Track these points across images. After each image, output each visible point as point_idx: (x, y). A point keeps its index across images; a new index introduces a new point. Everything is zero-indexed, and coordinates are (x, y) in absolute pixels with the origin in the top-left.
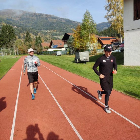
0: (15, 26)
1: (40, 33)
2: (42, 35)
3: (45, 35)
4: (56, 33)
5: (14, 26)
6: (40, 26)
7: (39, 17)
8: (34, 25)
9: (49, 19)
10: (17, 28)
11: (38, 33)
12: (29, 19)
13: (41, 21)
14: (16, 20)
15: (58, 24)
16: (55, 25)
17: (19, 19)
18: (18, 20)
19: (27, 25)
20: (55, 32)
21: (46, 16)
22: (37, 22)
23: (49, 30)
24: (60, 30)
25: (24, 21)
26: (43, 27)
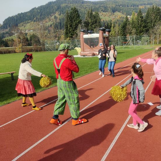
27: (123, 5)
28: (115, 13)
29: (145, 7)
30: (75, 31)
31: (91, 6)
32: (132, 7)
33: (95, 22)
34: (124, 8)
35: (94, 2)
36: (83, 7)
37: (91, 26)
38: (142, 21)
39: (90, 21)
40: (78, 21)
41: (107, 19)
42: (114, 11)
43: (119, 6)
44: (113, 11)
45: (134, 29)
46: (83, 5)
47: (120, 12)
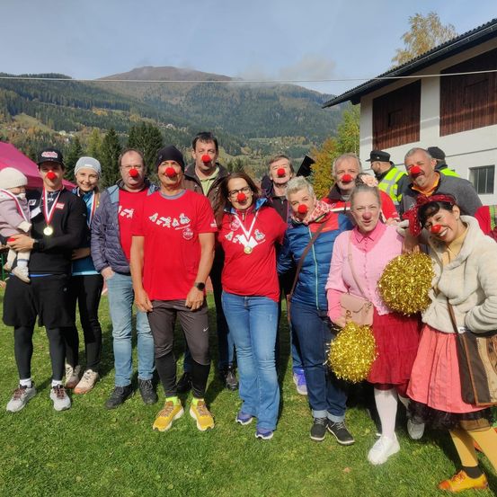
0: (169, 123)
1: (247, 148)
3: (264, 154)
5: (166, 124)
6: (252, 123)
7: (250, 93)
8: (230, 119)
9: (281, 98)
10: (175, 129)
11: (242, 149)
12: (216, 99)
13: (256, 105)
14: (174, 102)
15: (312, 115)
16: (301, 119)
17: (183, 98)
18: (181, 103)
19: (210, 118)
20: (301, 146)
21: (273, 88)
22: (240, 108)
23: (279, 136)
24: (317, 137)
25: (199, 107)
26: (261, 125)
27: (42, 96)
28: (16, 117)
29: (108, 113)
32: (73, 109)
34: (47, 106)
42: (13, 109)
44: (9, 111)
47: (34, 116)
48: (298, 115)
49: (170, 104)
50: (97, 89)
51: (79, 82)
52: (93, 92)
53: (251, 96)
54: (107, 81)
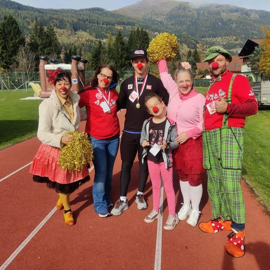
0: (156, 31)
1: (200, 44)
2: (205, 46)
4: (235, 42)
5: (154, 32)
6: (204, 29)
7: (204, 11)
8: (191, 27)
9: (222, 14)
11: (197, 45)
12: (184, 16)
13: (207, 18)
14: (159, 20)
15: (241, 23)
16: (234, 26)
17: (164, 17)
18: (163, 20)
19: (179, 28)
20: (233, 42)
21: (218, 7)
22: (197, 21)
23: (220, 36)
24: (244, 36)
25: (173, 22)
26: (210, 30)
27: (90, 21)
28: (77, 32)
29: (124, 28)
30: (14, 57)
31: (36, 17)
32: (105, 26)
33: (48, 44)
34: (92, 25)
35: (40, 9)
36: (19, 16)
37: (41, 50)
38: (123, 49)
39: (39, 42)
40: (17, 40)
41: (66, 41)
42: (76, 28)
43: (85, 22)
44: (74, 29)
45: (112, 61)
46: (20, 12)
47: (86, 31)
48: (232, 23)
49: (157, 21)
50: (118, 15)
51: (108, 12)
52: (116, 16)
53: (204, 13)
54: (123, 10)
